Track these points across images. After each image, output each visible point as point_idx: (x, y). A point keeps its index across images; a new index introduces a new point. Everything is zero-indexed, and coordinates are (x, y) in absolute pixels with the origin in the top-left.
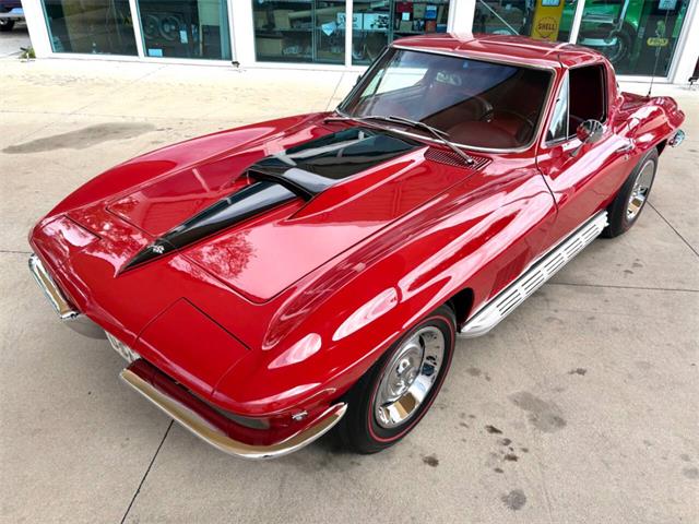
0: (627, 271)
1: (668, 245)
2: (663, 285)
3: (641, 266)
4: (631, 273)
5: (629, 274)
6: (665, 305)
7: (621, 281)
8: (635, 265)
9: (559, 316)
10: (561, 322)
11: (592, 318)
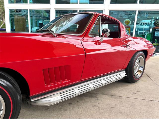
0: (134, 93)
1: (152, 87)
2: (147, 98)
3: (140, 92)
4: (135, 93)
5: (134, 94)
6: (146, 105)
7: (130, 96)
8: (138, 91)
9: (99, 105)
10: (99, 108)
11: (113, 107)
